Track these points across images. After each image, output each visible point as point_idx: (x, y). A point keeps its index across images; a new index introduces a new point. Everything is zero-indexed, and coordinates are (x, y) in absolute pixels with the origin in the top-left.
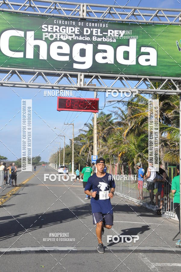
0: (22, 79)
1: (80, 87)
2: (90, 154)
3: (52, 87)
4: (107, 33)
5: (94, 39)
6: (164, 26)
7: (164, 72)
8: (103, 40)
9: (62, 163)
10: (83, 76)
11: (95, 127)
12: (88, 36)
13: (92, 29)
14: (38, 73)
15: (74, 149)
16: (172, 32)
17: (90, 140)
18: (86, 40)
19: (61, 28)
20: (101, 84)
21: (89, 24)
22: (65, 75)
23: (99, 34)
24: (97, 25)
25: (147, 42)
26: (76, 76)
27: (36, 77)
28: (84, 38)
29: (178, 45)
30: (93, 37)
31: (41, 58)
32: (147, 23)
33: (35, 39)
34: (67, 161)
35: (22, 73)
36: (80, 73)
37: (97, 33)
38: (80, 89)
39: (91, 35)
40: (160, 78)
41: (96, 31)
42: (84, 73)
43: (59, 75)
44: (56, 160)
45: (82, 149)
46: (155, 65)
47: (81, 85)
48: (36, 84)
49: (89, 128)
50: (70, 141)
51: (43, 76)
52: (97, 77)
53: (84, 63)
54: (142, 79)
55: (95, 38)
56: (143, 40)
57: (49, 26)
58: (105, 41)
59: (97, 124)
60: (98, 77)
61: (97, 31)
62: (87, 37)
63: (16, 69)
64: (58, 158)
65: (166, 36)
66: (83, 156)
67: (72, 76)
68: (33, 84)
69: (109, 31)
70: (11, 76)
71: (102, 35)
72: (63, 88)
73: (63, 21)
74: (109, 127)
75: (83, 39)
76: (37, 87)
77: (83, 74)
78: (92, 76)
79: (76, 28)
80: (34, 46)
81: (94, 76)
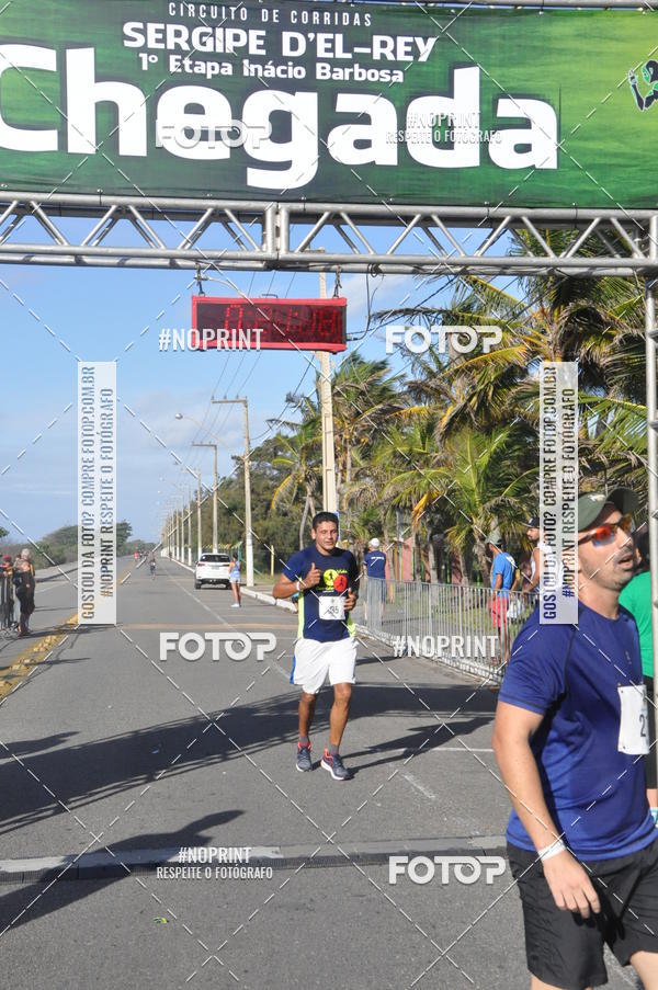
0: (59, 235)
1: (274, 256)
2: (310, 509)
3: (172, 258)
4: (367, 50)
5: (322, 72)
6: (581, 15)
7: (584, 192)
8: (357, 78)
9: (207, 542)
10: (283, 216)
11: (328, 408)
12: (297, 61)
13: (311, 36)
14: (117, 211)
15: (252, 491)
16: (611, 39)
17: (308, 458)
18: (290, 76)
19: (197, 31)
20: (351, 245)
21: (299, 17)
22: (219, 215)
23: (340, 54)
24: (332, 18)
25: (519, 80)
26: (259, 217)
27: (111, 226)
28: (284, 72)
29: (634, 87)
30: (319, 66)
31: (124, 150)
32: (516, 6)
33: (99, 78)
34: (227, 537)
35: (56, 212)
36: (275, 204)
37: (332, 50)
38: (274, 265)
39: (309, 60)
40: (570, 213)
41: (327, 41)
42: (289, 205)
43: (194, 214)
44: (186, 534)
45: (281, 490)
46: (552, 164)
47: (277, 250)
48: (111, 251)
49: (303, 411)
50: (234, 462)
51: (134, 220)
52: (335, 219)
53: (285, 166)
54: (503, 219)
55: (324, 68)
56: (505, 71)
57: (152, 27)
58: (363, 78)
59: (333, 395)
60: (341, 218)
61: (332, 41)
62: (294, 66)
63: (34, 198)
64: (195, 525)
65: (589, 53)
66: (285, 514)
67: (243, 216)
68: (98, 250)
69: (377, 39)
70: (16, 222)
71: (349, 56)
72: (212, 262)
73: (203, 7)
74: (380, 406)
75: (280, 75)
76: (115, 261)
77: (284, 208)
78: (317, 216)
79: (253, 33)
80: (97, 104)
81: (326, 215)
